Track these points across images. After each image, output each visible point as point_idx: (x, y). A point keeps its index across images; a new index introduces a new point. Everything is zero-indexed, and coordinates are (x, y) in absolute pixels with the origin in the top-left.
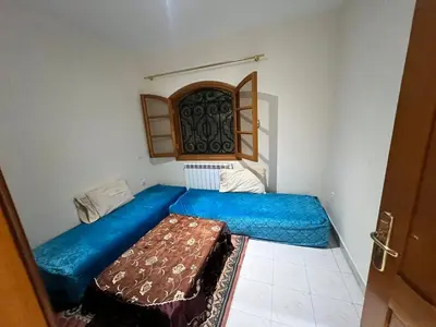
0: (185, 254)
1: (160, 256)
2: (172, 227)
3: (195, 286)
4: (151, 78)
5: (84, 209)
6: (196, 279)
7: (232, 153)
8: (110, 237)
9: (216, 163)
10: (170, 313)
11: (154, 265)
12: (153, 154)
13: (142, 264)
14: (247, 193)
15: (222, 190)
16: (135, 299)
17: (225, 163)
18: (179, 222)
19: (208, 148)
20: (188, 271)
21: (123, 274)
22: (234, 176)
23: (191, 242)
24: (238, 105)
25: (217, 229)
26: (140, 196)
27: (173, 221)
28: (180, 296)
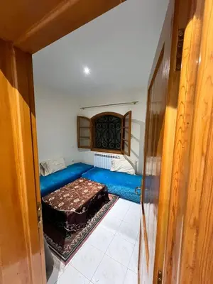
0: (81, 195)
1: (70, 194)
2: (80, 184)
3: (82, 209)
4: (83, 109)
5: (44, 169)
6: (83, 206)
7: (120, 150)
8: (52, 183)
9: (110, 154)
10: (68, 214)
11: (67, 197)
12: (80, 146)
13: (62, 195)
14: (125, 173)
15: (112, 170)
16: (56, 207)
17: (115, 155)
18: (84, 182)
19: (108, 146)
20: (80, 202)
21: (53, 198)
22: (119, 163)
23: (86, 191)
24: (124, 125)
25: (101, 188)
26: (69, 167)
27: (81, 181)
28: (74, 210)
